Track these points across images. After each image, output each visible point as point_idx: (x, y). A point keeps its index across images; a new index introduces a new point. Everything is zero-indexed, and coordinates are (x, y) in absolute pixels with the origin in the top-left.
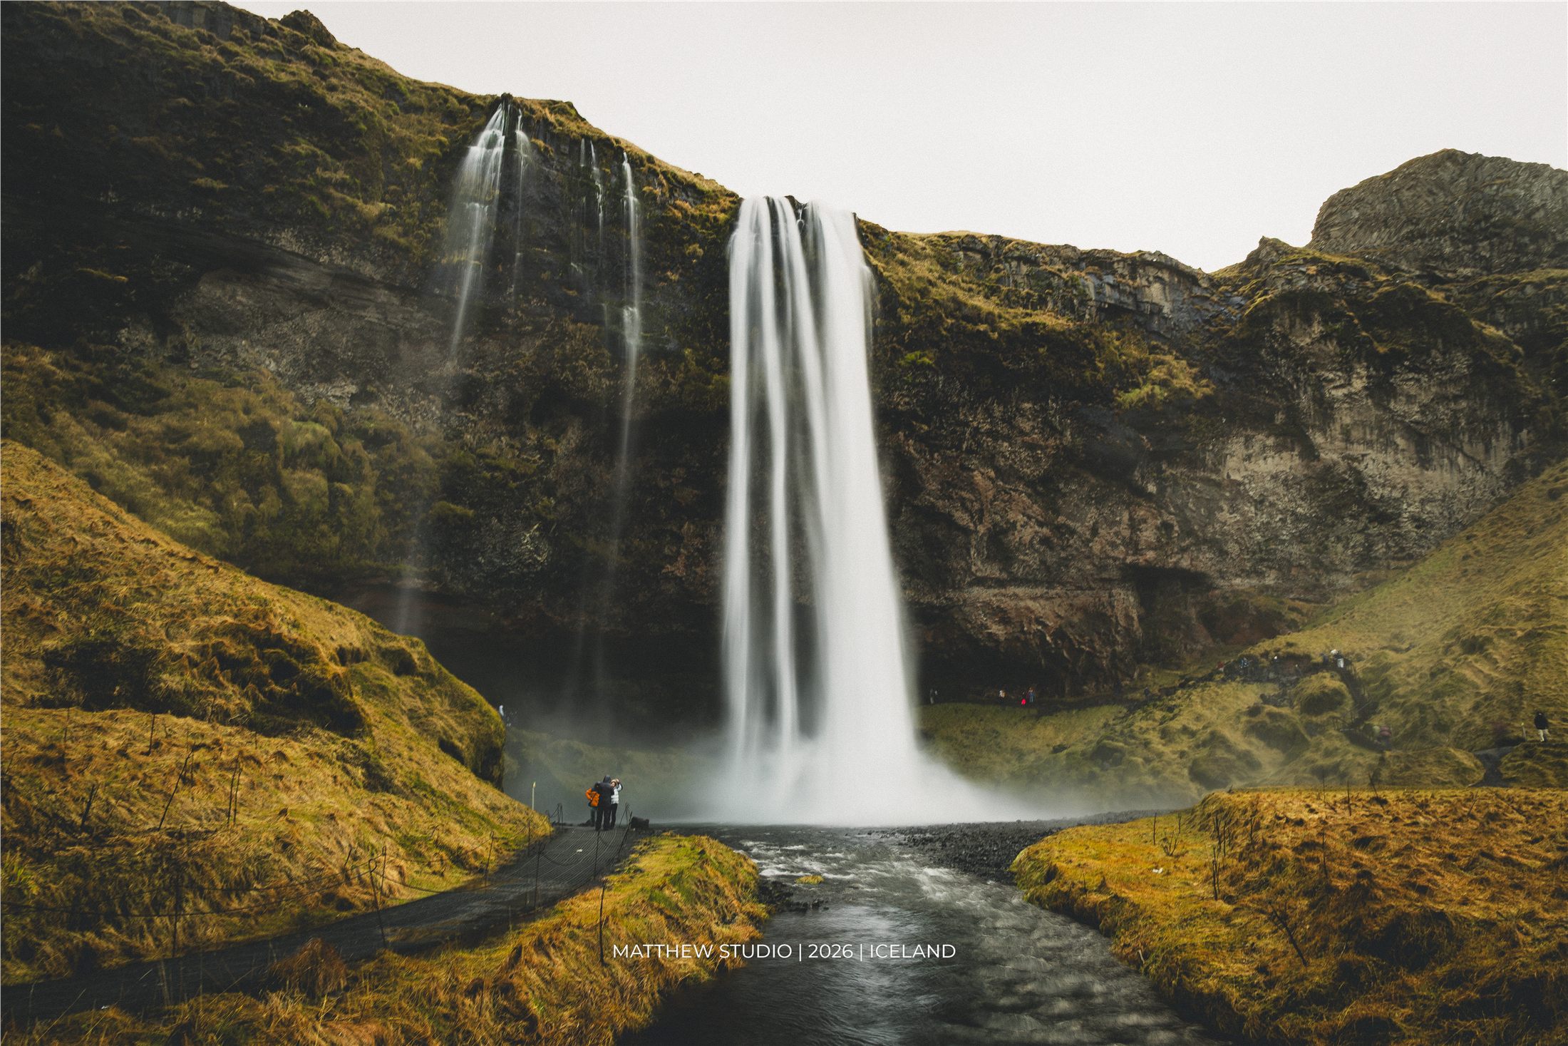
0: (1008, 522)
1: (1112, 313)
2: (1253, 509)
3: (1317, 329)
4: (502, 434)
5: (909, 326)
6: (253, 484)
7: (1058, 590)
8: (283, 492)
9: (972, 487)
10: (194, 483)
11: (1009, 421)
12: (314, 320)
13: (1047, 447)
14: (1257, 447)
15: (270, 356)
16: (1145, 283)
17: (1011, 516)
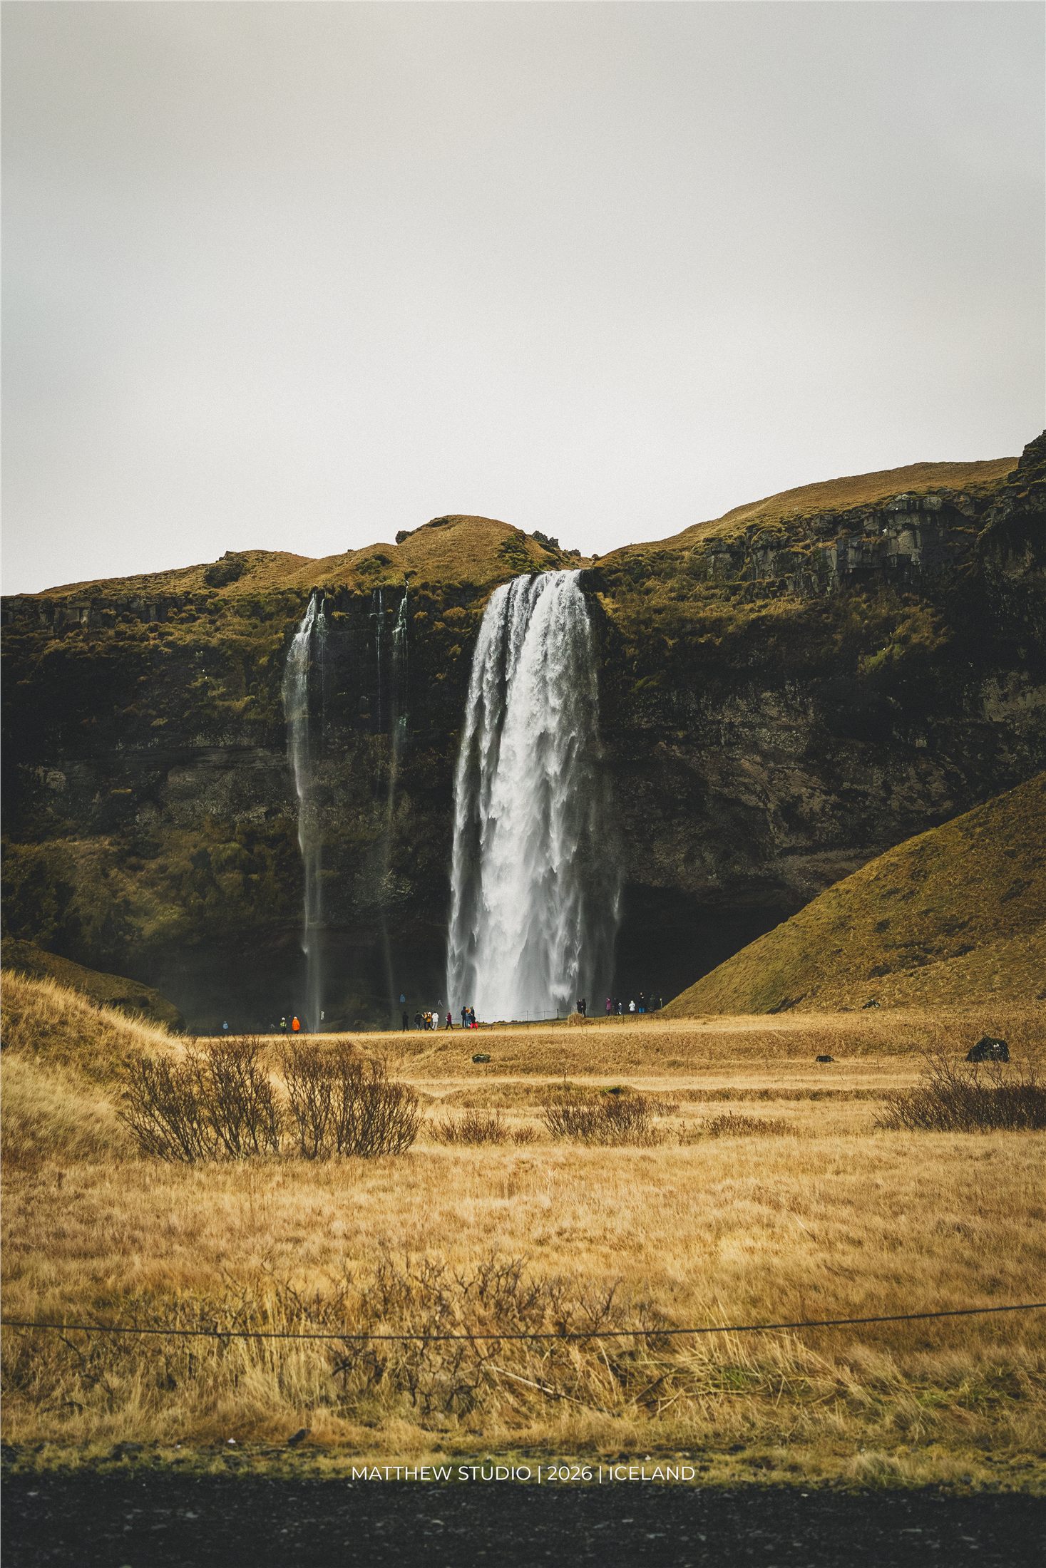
0: (793, 797)
1: (858, 578)
3: (1029, 556)
4: (359, 813)
6: (201, 887)
8: (218, 888)
9: (744, 773)
10: (173, 894)
11: (756, 710)
13: (800, 727)
14: (1012, 685)
16: (893, 534)
17: (794, 791)
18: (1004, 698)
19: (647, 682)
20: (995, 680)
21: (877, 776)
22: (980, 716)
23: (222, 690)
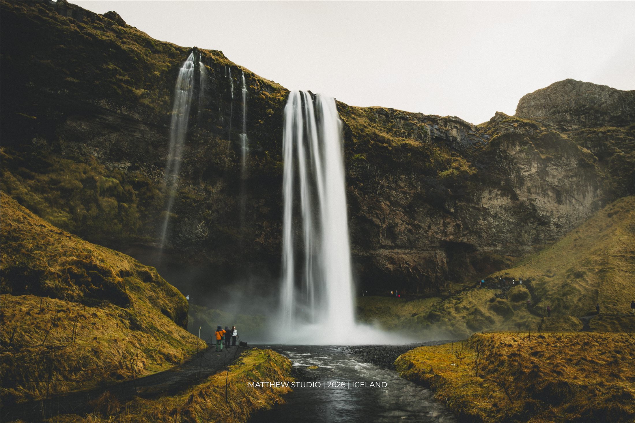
0: (395, 223)
1: (437, 140)
2: (492, 219)
5: (356, 143)
6: (87, 203)
7: (415, 251)
8: (99, 206)
9: (381, 209)
10: (62, 202)
11: (396, 182)
12: (114, 137)
13: (411, 193)
14: (494, 195)
15: (95, 150)
16: (450, 128)
17: (396, 221)
18: (490, 199)
19: (361, 156)
20: (488, 191)
21: (428, 220)
22: (478, 204)
23: (126, 78)
